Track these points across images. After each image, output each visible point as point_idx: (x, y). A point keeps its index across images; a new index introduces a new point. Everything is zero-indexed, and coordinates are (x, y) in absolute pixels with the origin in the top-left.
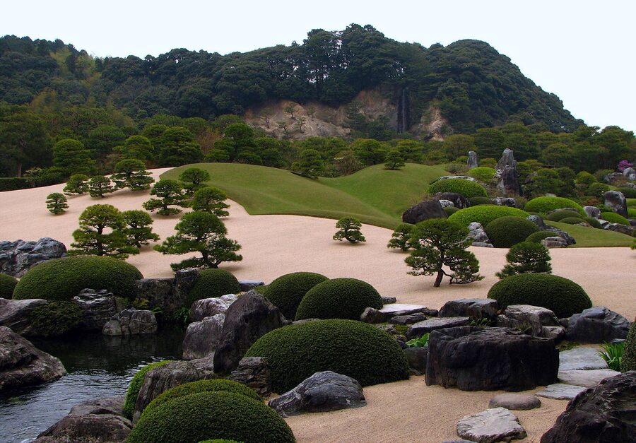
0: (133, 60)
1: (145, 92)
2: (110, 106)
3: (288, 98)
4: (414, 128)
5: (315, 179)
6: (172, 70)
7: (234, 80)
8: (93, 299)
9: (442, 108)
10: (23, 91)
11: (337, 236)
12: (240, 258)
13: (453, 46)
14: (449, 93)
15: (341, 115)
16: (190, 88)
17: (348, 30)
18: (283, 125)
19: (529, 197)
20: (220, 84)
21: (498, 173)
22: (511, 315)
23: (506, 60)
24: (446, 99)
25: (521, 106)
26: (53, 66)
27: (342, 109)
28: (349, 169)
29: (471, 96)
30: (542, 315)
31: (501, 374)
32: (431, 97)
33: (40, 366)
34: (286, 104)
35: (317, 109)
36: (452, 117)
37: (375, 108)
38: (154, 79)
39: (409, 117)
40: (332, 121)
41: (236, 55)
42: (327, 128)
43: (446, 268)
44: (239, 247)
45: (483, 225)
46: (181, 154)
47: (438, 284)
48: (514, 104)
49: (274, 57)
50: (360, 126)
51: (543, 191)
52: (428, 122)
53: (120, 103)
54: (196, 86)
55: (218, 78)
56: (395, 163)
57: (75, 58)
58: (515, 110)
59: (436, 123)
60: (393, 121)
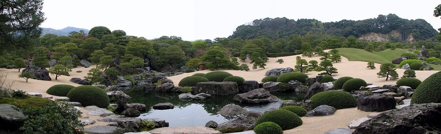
0: (332, 23)
1: (335, 31)
2: (326, 34)
3: (373, 32)
4: (406, 40)
5: (372, 52)
6: (342, 25)
7: (358, 27)
8: (293, 83)
9: (413, 35)
10: (304, 32)
11: (368, 67)
12: (337, 72)
13: (416, 20)
14: (415, 32)
15: (387, 36)
16: (347, 29)
17: (389, 15)
18: (371, 38)
19: (428, 58)
20: (355, 28)
21: (421, 51)
22: (400, 89)
23: (429, 24)
24: (414, 33)
25: (433, 36)
26: (312, 25)
27: (387, 35)
28: (382, 49)
29: (420, 33)
30: (408, 89)
31: (375, 107)
32: (410, 32)
33: (269, 99)
34: (372, 33)
35: (381, 35)
36: (415, 37)
37: (396, 34)
38: (338, 27)
39: (404, 37)
40: (385, 38)
41: (359, 21)
42: (383, 39)
43: (389, 76)
44: (337, 70)
45: (409, 64)
46: (336, 46)
47: (387, 80)
48: (431, 35)
49: (370, 21)
50: (392, 39)
51: (432, 56)
52: (409, 39)
53: (328, 34)
54: (348, 29)
55: (354, 27)
56: (393, 48)
57: (317, 23)
58: (431, 37)
59: (412, 39)
60: (400, 38)
